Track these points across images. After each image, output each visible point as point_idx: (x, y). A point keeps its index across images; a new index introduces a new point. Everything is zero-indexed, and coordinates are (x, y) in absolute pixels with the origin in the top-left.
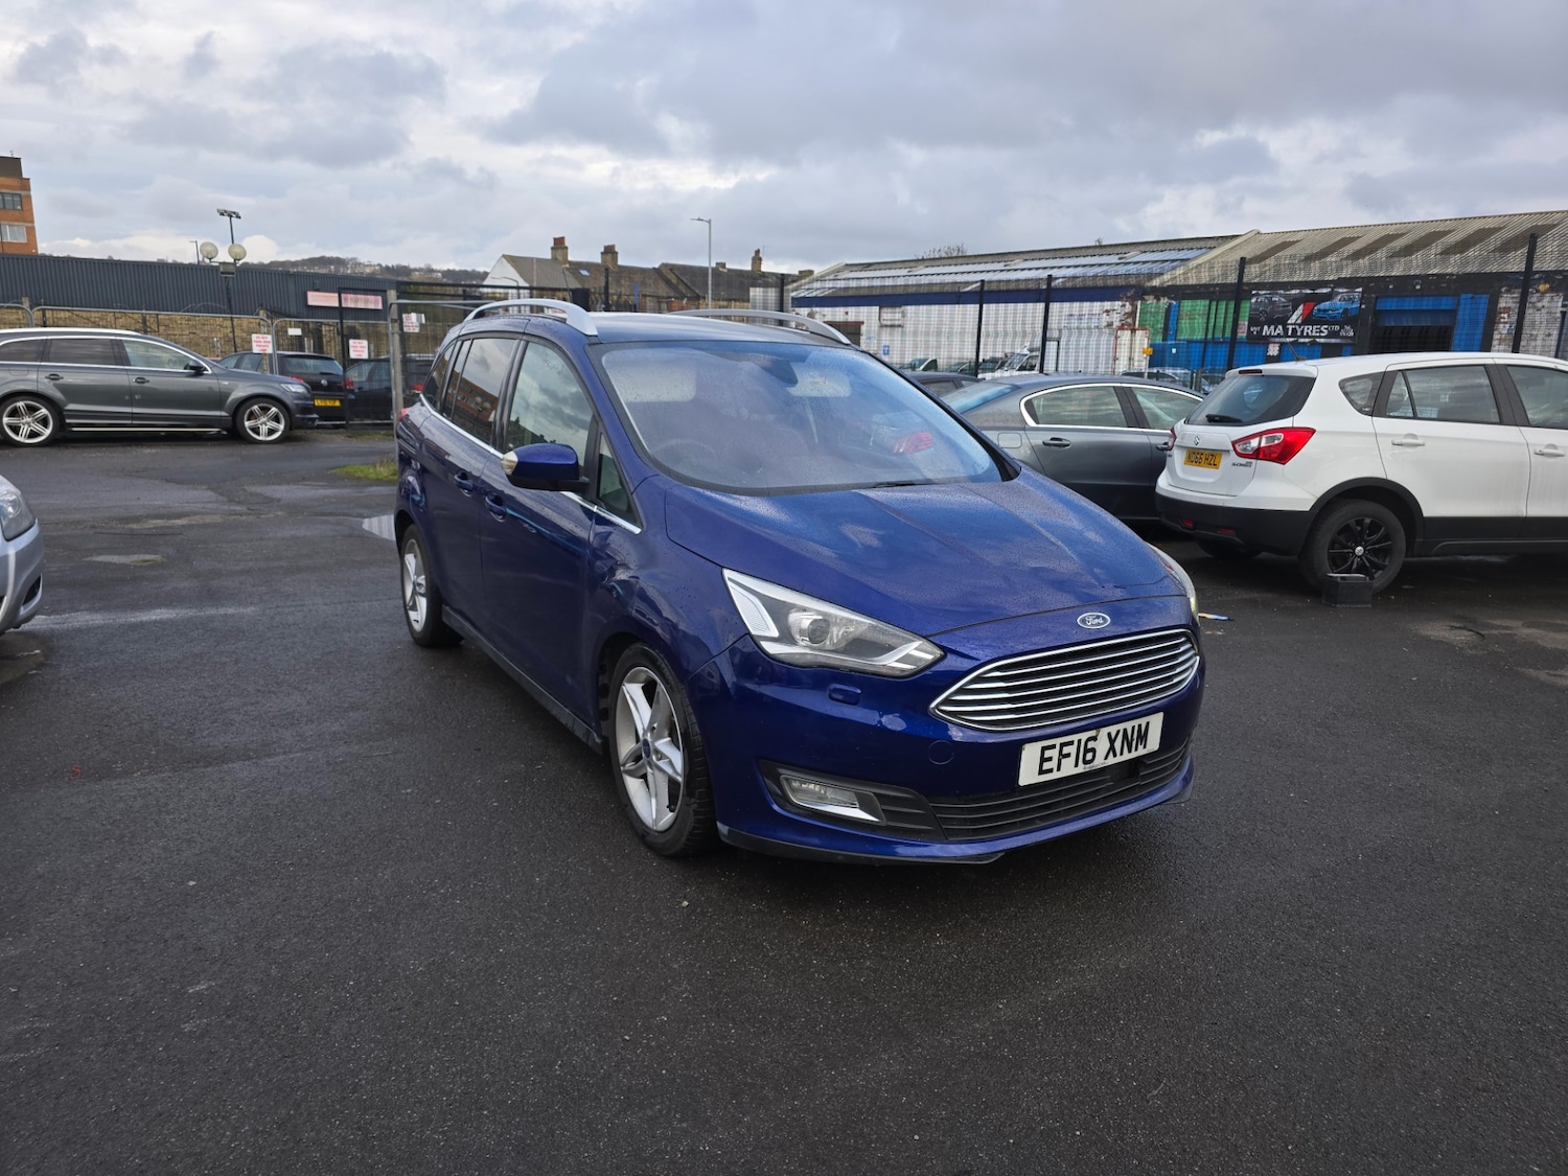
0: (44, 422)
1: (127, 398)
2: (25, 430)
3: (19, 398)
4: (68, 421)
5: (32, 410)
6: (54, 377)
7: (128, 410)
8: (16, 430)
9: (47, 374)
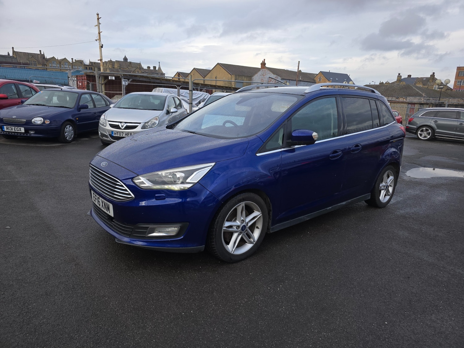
0: (429, 134)
1: (455, 129)
2: (423, 135)
3: (424, 127)
4: (435, 134)
5: (427, 130)
6: (436, 122)
7: (454, 133)
8: (421, 135)
9: (434, 121)
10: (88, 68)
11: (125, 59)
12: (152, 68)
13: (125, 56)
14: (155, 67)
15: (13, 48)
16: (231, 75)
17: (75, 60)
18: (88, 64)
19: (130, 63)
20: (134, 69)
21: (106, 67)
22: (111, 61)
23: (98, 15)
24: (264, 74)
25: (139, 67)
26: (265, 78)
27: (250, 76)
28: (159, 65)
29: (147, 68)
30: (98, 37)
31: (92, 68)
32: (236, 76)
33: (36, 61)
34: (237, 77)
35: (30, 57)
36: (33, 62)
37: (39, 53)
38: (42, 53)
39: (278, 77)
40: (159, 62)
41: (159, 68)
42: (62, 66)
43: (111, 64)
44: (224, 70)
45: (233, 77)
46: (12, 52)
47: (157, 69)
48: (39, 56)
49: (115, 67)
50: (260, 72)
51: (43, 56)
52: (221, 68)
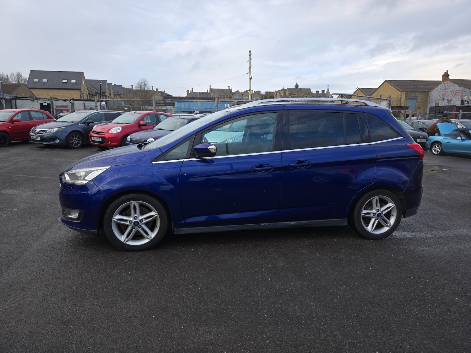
10: (264, 97)
11: (297, 86)
12: (320, 92)
13: (297, 84)
14: (323, 91)
15: (210, 86)
16: (401, 92)
17: (254, 91)
18: (264, 94)
19: (301, 89)
20: (303, 94)
21: (279, 95)
22: (283, 90)
23: (250, 52)
24: (446, 88)
25: (307, 93)
26: (447, 92)
27: (427, 91)
28: (328, 88)
29: (315, 93)
30: (249, 71)
31: (267, 97)
32: (407, 92)
33: (225, 95)
34: (409, 94)
35: (221, 92)
36: (223, 96)
37: (228, 88)
38: (230, 88)
39: (466, 89)
40: (328, 86)
41: (328, 91)
42: (244, 97)
43: (284, 91)
44: (392, 87)
45: (404, 94)
46: (209, 89)
47: (325, 92)
48: (228, 91)
49: (286, 94)
50: (441, 85)
51: (230, 90)
52: (389, 85)
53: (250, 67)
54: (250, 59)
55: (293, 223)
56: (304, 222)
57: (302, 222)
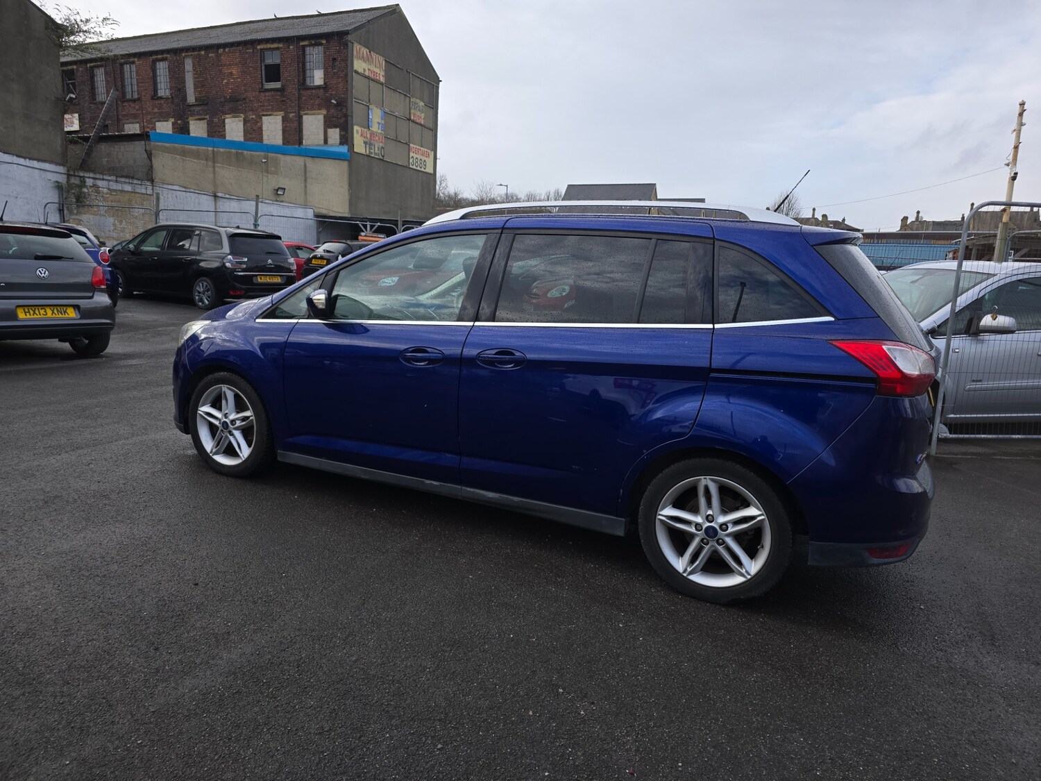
30: (1011, 157)
53: (1016, 148)
54: (1021, 124)
55: (491, 495)
56: (516, 499)
57: (511, 497)
